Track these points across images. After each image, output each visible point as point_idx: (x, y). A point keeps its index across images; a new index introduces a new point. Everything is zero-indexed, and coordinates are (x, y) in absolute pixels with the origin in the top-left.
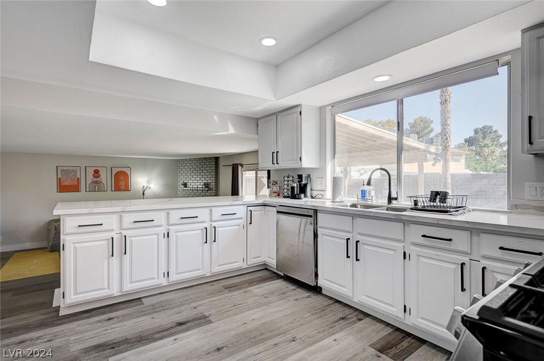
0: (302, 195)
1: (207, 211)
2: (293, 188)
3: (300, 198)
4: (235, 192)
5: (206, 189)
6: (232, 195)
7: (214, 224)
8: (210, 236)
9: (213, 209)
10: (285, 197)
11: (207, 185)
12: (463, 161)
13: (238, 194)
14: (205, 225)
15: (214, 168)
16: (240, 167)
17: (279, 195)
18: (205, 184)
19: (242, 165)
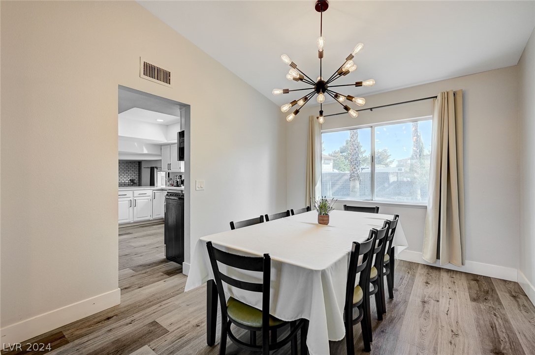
0: (182, 185)
1: (131, 192)
2: (177, 182)
3: (181, 186)
4: (152, 183)
5: (132, 183)
6: (150, 185)
7: (135, 198)
8: (133, 204)
9: (135, 191)
10: (175, 186)
11: (132, 181)
12: (331, 164)
13: (154, 185)
14: (130, 199)
15: (137, 169)
16: (155, 169)
17: (173, 185)
18: (130, 180)
19: (157, 168)
